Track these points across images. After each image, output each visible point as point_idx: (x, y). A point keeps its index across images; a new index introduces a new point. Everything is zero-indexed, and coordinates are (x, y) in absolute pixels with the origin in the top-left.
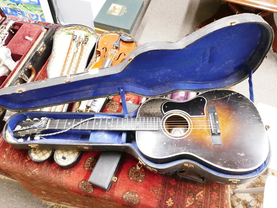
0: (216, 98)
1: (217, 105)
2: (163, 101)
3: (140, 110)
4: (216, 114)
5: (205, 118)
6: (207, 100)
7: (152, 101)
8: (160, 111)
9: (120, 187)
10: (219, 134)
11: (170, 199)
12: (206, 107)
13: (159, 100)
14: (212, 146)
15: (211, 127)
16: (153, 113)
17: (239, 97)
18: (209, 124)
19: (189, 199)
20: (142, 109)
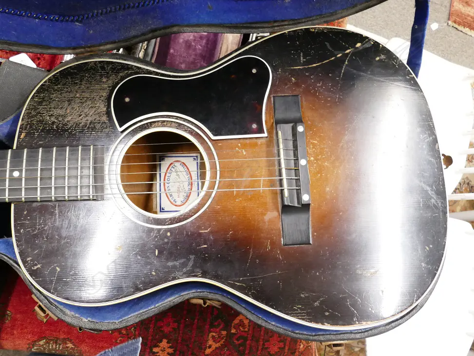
0: (305, 64)
1: (307, 92)
2: (118, 72)
3: (28, 115)
4: (300, 129)
5: (263, 141)
6: (275, 70)
7: (76, 74)
8: (104, 118)
9: (15, 332)
10: (306, 207)
11: (165, 341)
12: (269, 97)
13: (103, 68)
14: (282, 250)
15: (281, 180)
16: (77, 125)
17: (378, 59)
18: (277, 173)
19: (214, 334)
20: (35, 109)
